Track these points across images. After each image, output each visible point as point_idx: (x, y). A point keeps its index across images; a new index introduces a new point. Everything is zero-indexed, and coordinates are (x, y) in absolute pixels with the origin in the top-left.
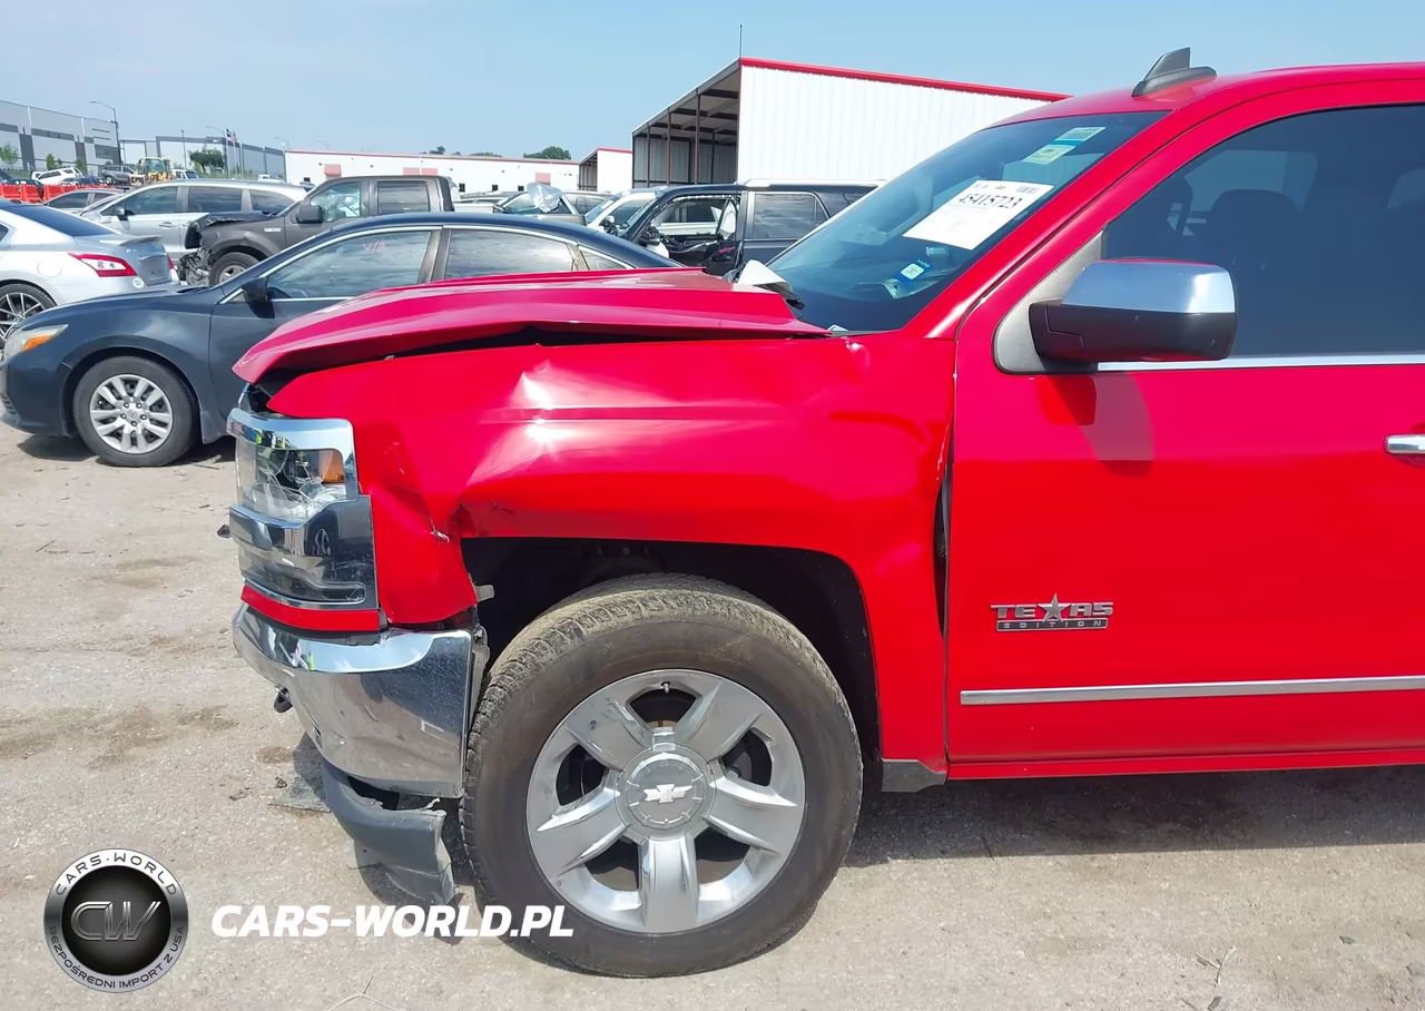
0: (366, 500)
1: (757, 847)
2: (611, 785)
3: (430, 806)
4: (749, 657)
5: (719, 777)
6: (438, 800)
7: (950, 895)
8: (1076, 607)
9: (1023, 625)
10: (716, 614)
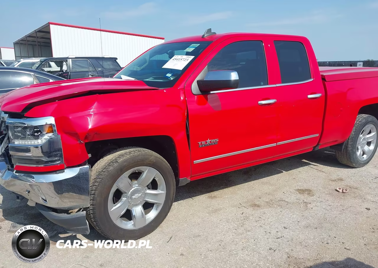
0: (59, 136)
1: (156, 203)
2: (124, 197)
3: (81, 211)
4: (154, 161)
5: (147, 190)
6: (83, 209)
7: (189, 208)
8: (212, 141)
9: (203, 146)
10: (146, 153)
